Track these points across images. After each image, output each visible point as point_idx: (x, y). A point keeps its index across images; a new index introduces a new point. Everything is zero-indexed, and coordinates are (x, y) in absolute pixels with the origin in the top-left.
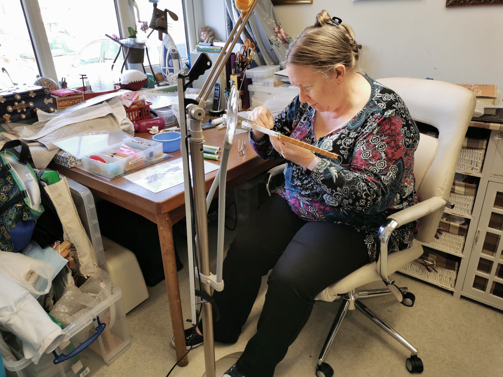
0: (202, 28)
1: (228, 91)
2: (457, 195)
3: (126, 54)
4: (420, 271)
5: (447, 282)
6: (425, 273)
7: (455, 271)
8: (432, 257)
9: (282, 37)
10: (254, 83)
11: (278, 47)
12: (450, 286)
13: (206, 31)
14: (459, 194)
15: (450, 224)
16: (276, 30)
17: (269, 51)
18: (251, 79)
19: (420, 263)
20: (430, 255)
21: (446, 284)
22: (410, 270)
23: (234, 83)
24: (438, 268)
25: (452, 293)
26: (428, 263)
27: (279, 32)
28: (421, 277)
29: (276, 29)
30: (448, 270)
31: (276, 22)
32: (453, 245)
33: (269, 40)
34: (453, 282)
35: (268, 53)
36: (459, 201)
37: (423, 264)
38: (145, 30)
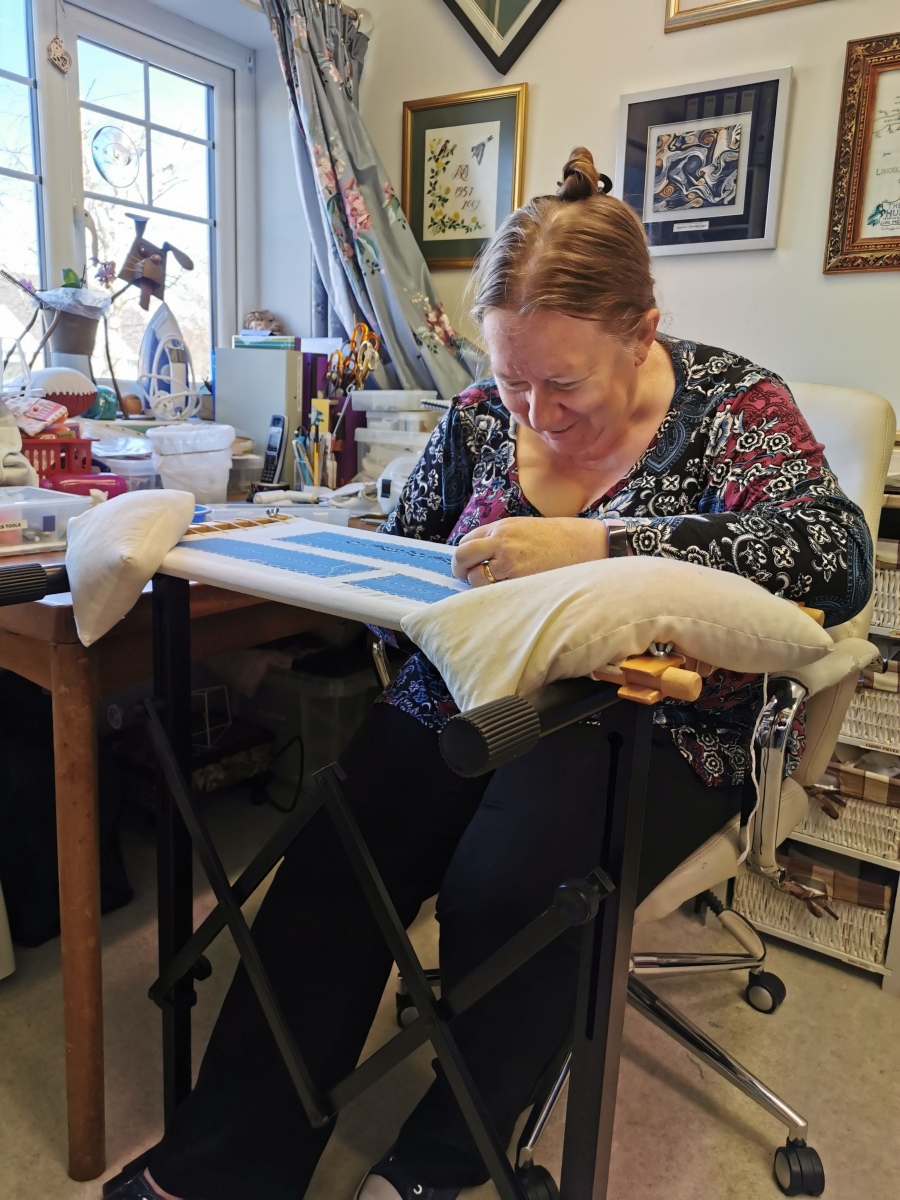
0: (254, 313)
1: (303, 435)
2: (879, 695)
3: (49, 325)
4: (791, 918)
5: (865, 946)
6: (805, 924)
7: (884, 912)
8: (821, 874)
9: (446, 332)
10: (370, 424)
11: (435, 352)
12: (872, 959)
13: (262, 320)
14: (883, 691)
15: (864, 777)
16: (432, 317)
17: (412, 359)
18: (364, 413)
19: (792, 893)
20: (815, 868)
21: (860, 953)
22: (764, 916)
23: (320, 417)
24: (837, 906)
25: (878, 979)
26: (810, 892)
27: (439, 323)
28: (795, 936)
29: (430, 315)
30: (864, 912)
31: (432, 301)
32: (876, 835)
33: (414, 335)
34: (880, 946)
35: (408, 364)
36: (884, 711)
37: (798, 896)
38: (107, 280)
